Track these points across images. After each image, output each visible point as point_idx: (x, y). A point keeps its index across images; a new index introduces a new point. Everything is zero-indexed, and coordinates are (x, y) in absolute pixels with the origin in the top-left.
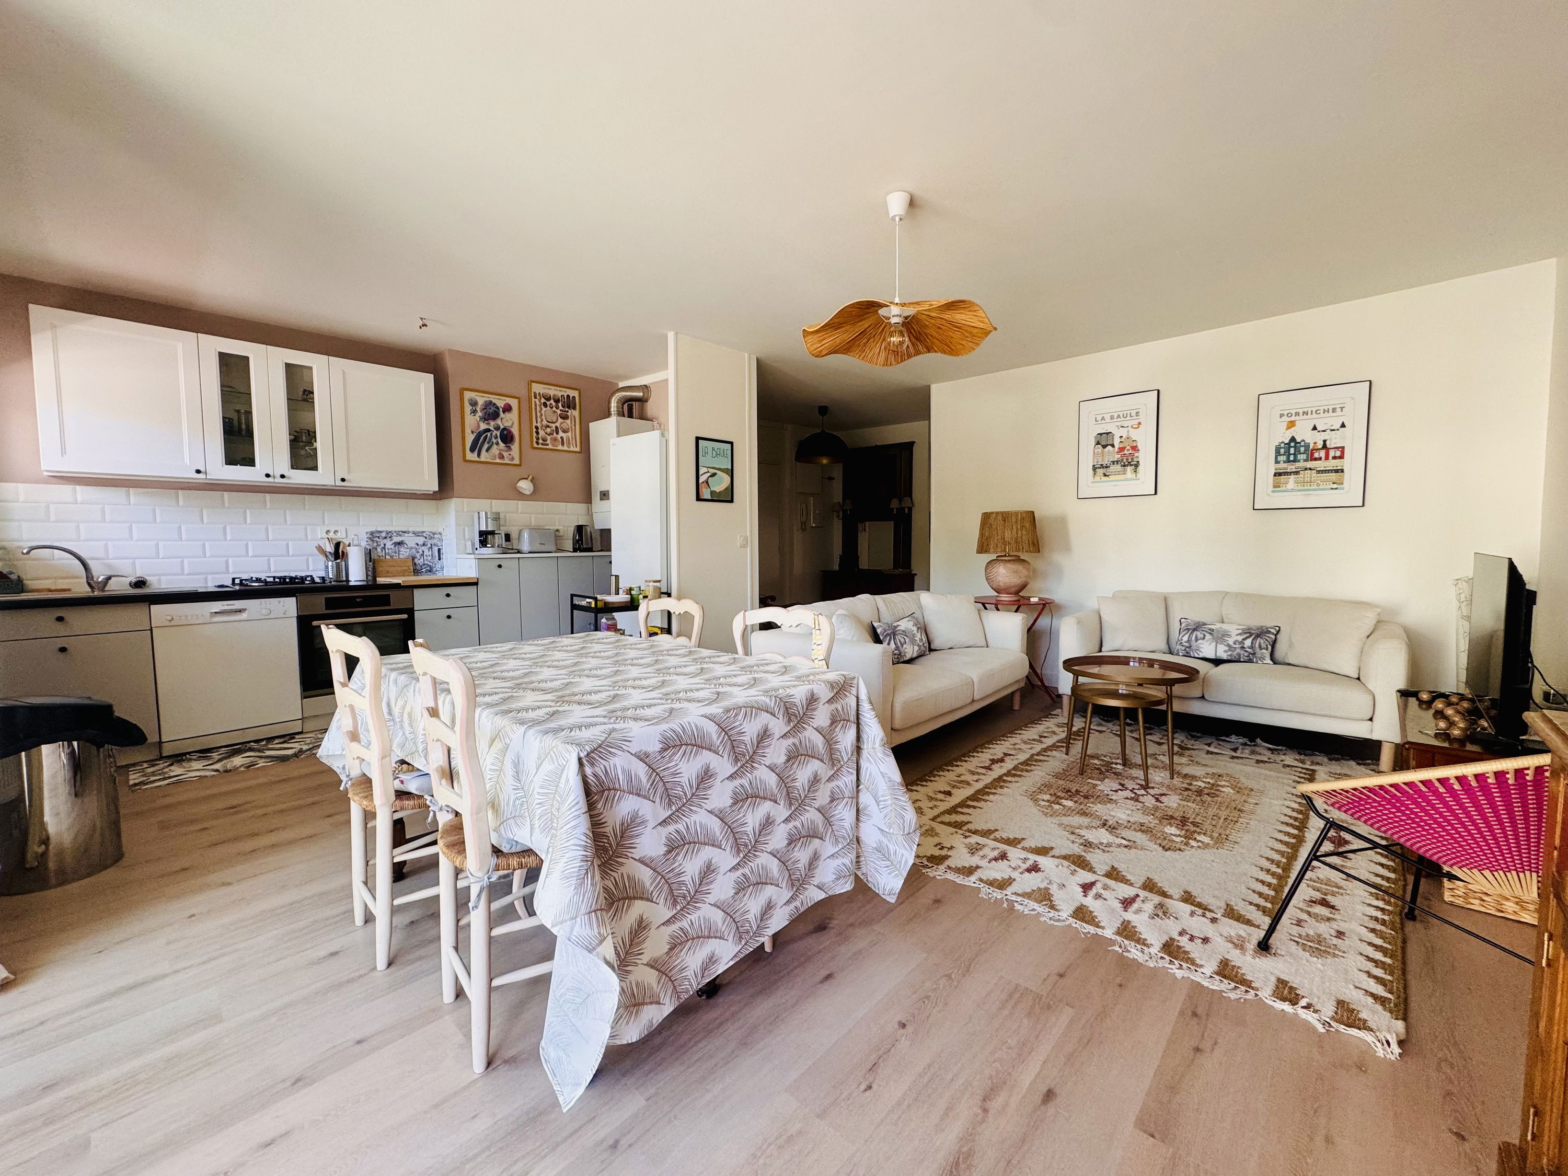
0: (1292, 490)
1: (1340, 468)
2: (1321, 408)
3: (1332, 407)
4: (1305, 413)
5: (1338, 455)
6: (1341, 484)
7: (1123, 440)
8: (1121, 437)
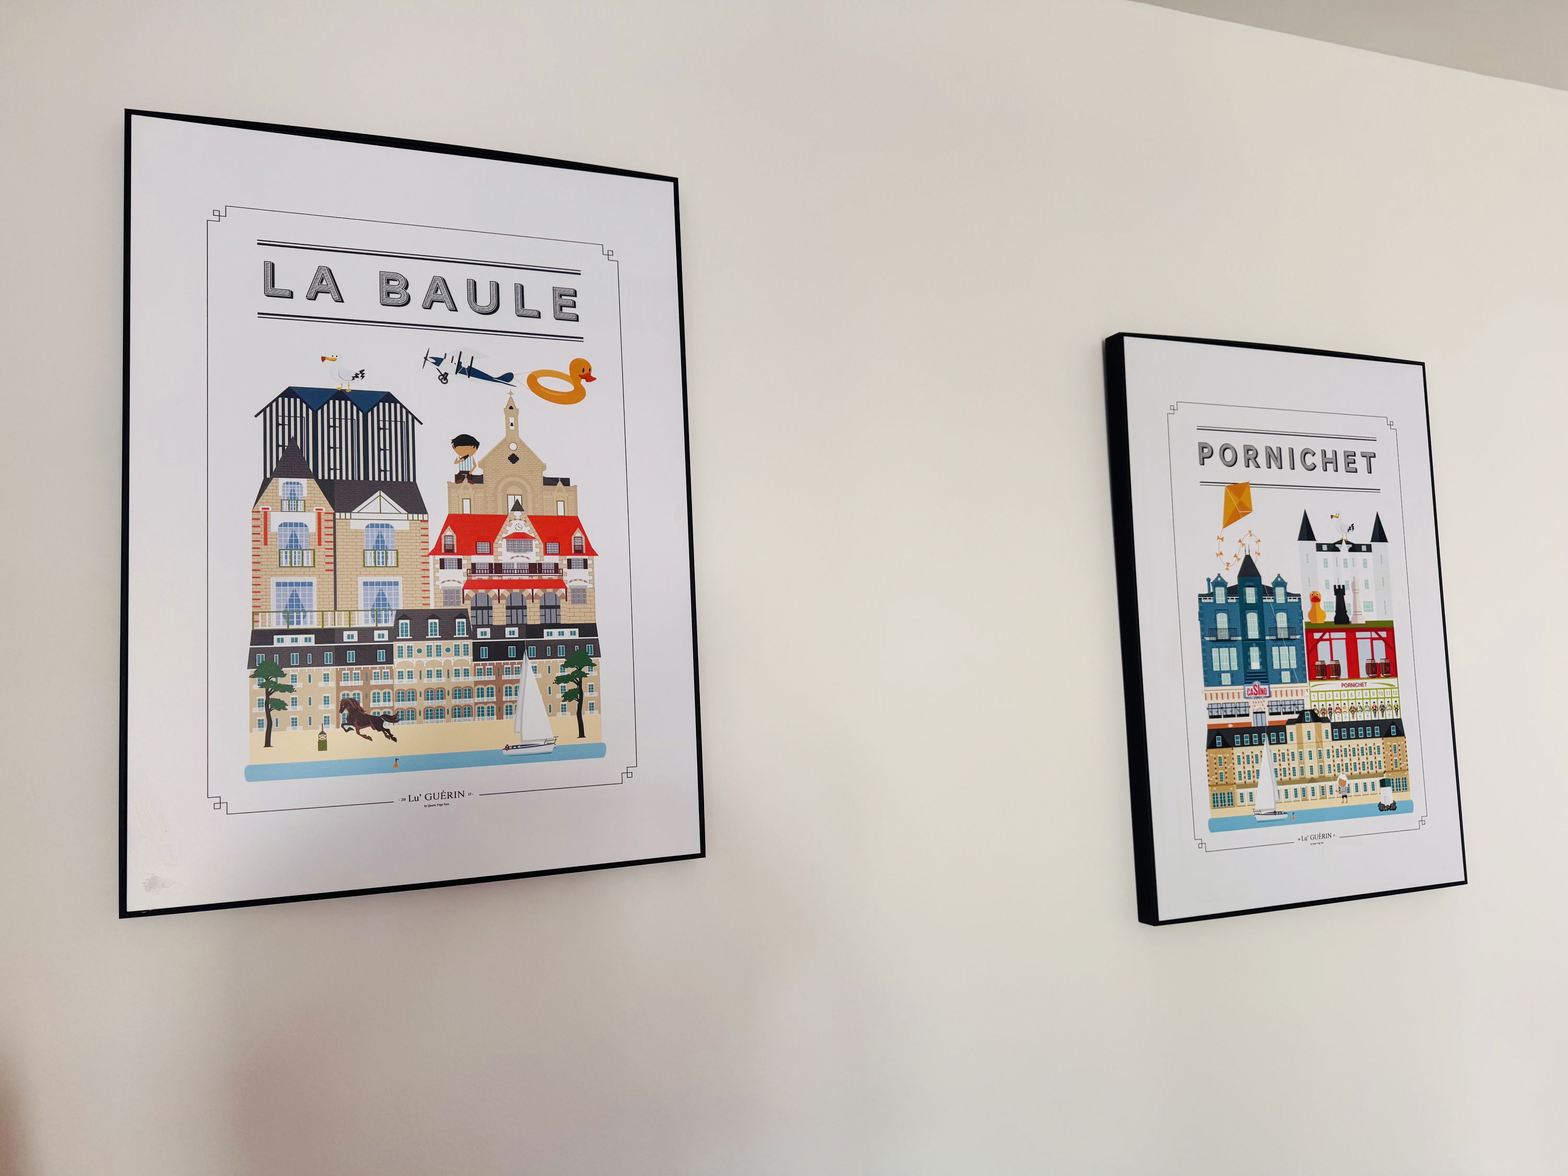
0: (1276, 817)
1: (1389, 715)
2: (1317, 445)
3: (1342, 447)
4: (1274, 457)
5: (1380, 656)
6: (1402, 785)
7: (476, 462)
8: (465, 441)
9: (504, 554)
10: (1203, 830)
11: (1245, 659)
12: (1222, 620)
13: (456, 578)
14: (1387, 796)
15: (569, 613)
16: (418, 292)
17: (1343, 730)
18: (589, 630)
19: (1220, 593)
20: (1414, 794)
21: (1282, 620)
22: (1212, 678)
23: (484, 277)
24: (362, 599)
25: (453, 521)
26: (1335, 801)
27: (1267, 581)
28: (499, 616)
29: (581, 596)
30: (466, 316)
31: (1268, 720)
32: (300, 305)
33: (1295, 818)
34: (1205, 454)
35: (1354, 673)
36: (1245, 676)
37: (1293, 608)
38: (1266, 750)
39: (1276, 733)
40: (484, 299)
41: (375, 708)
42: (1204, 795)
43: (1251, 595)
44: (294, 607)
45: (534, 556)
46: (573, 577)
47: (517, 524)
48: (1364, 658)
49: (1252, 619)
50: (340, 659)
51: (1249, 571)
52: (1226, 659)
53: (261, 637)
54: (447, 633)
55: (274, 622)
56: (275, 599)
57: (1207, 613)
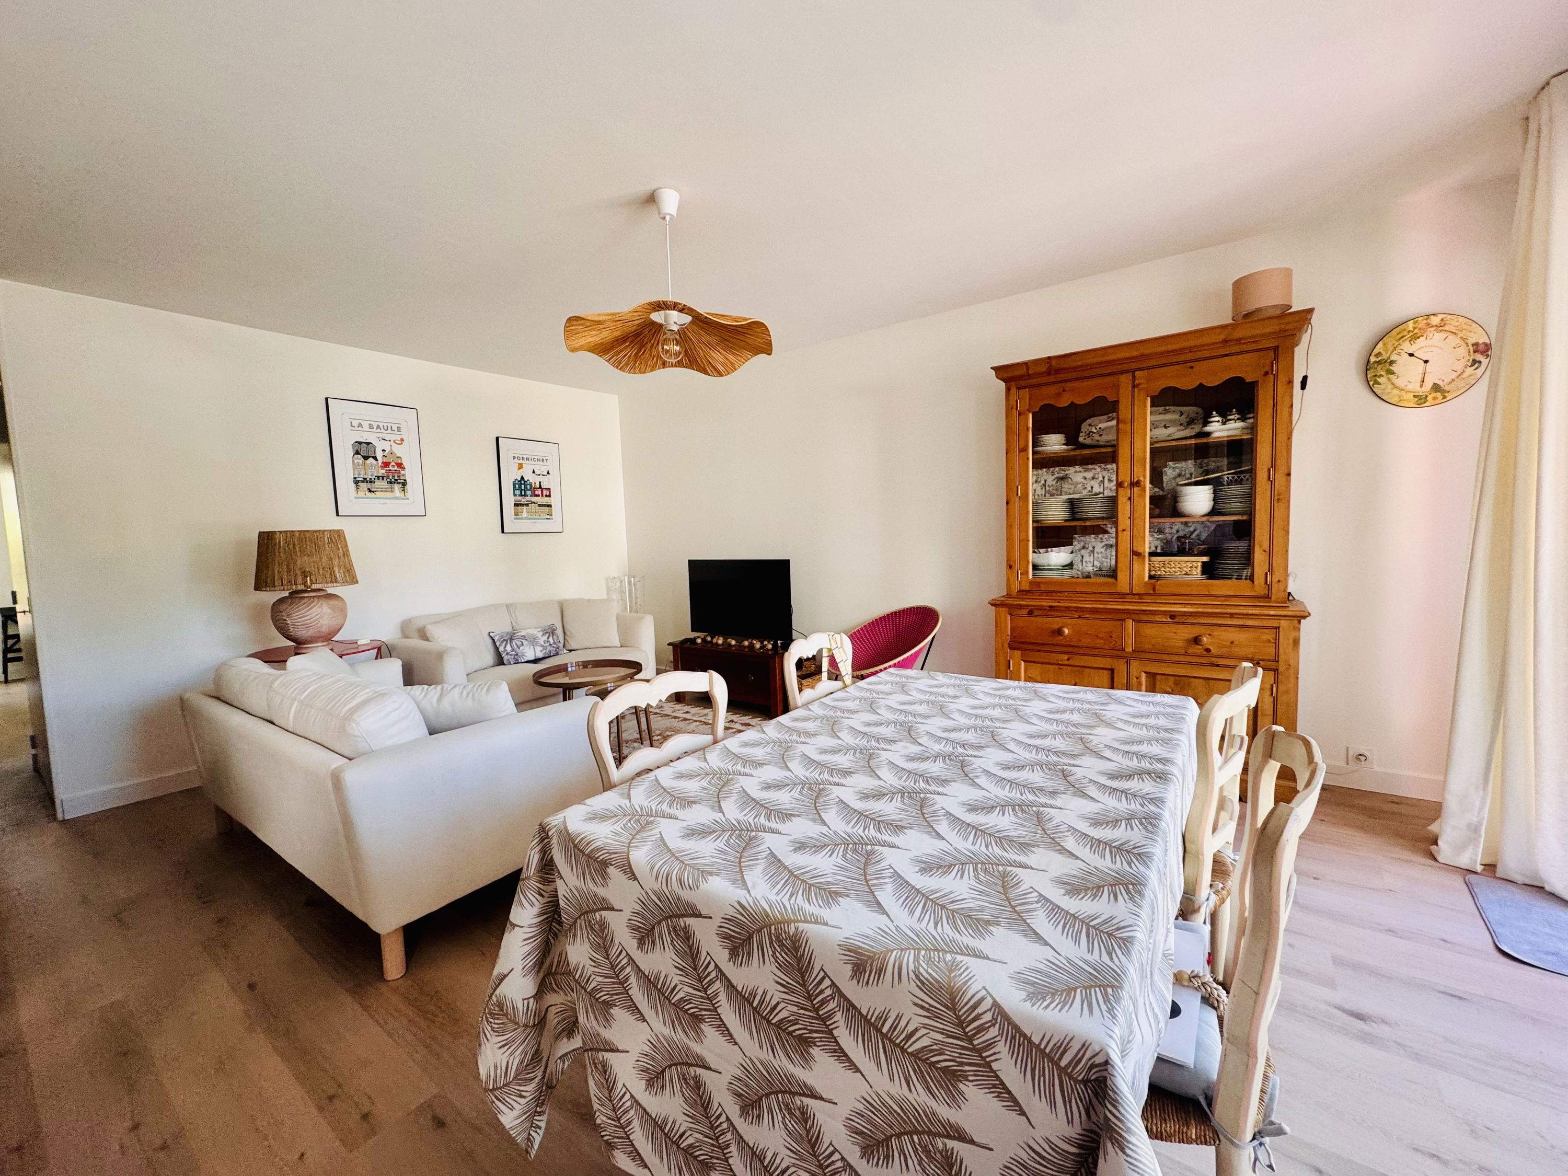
0: (526, 518)
1: (549, 504)
2: (536, 457)
3: (541, 458)
4: (528, 459)
5: (548, 494)
6: (551, 515)
7: (385, 454)
8: (384, 450)
9: (391, 468)
10: (514, 519)
11: (521, 493)
12: (517, 486)
13: (384, 471)
14: (548, 517)
15: (402, 478)
16: (375, 427)
17: (540, 505)
18: (405, 480)
19: (517, 481)
20: (553, 517)
21: (528, 486)
22: (515, 495)
23: (385, 425)
24: (370, 474)
25: (383, 463)
26: (538, 517)
27: (526, 480)
28: (391, 477)
29: (404, 475)
30: (383, 431)
31: (525, 503)
32: (356, 428)
33: (530, 519)
34: (514, 458)
35: (542, 496)
37: (531, 485)
38: (525, 507)
40: (386, 428)
41: (373, 490)
42: (514, 514)
43: (523, 482)
45: (396, 468)
46: (402, 472)
47: (393, 464)
48: (544, 494)
49: (523, 486)
50: (367, 482)
51: (522, 478)
52: (518, 492)
54: (383, 479)
55: (356, 476)
56: (357, 473)
57: (514, 484)
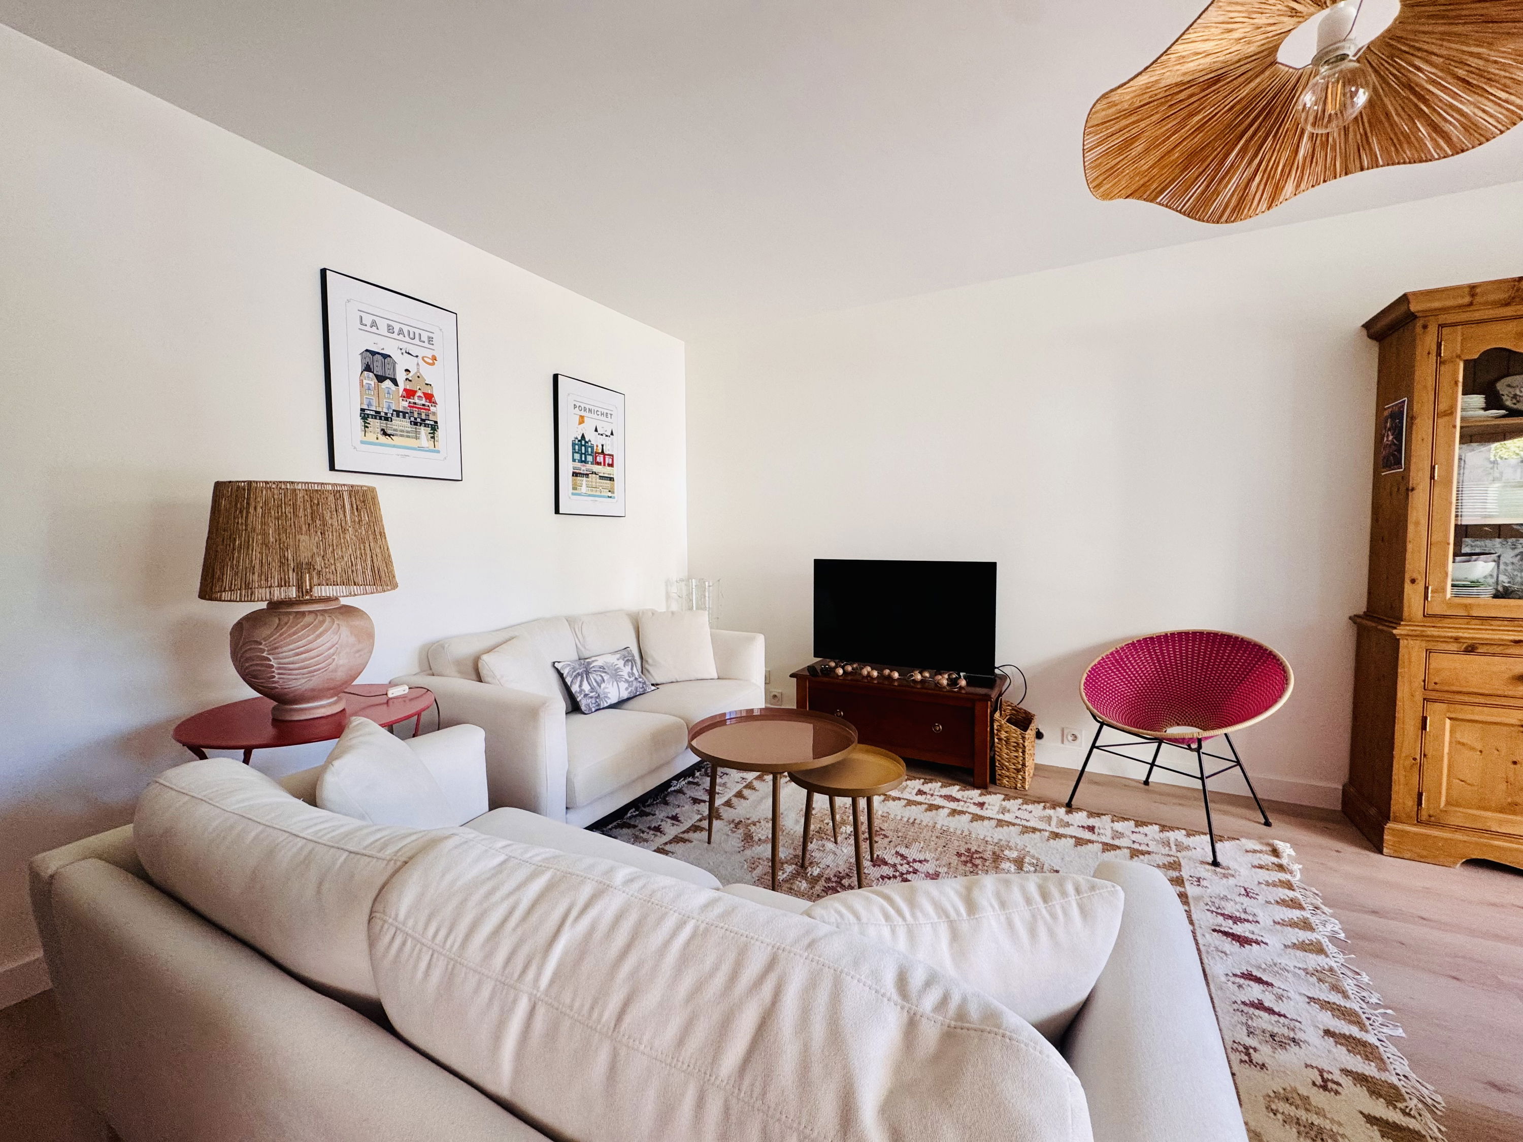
0: (585, 495)
1: (611, 476)
2: (600, 410)
3: (605, 411)
4: (590, 411)
5: (610, 463)
6: (613, 493)
7: (410, 376)
8: (407, 370)
9: (417, 401)
10: (570, 495)
11: (581, 457)
12: (577, 447)
13: (406, 404)
14: (610, 494)
15: (431, 417)
16: (396, 330)
17: (601, 478)
18: (436, 422)
19: (577, 442)
20: (615, 495)
21: (590, 449)
22: (574, 460)
23: (412, 330)
24: (385, 405)
25: (405, 390)
26: (598, 493)
27: (587, 440)
28: (416, 416)
29: (434, 414)
30: (407, 339)
31: (585, 472)
32: (368, 328)
33: (590, 495)
34: (575, 406)
35: (604, 465)
36: (581, 461)
37: (592, 448)
38: (585, 479)
39: (587, 475)
40: (412, 336)
41: (389, 432)
42: (571, 487)
43: (583, 442)
44: (369, 405)
45: (423, 402)
46: (432, 409)
47: (419, 393)
48: (607, 462)
49: (583, 448)
50: (380, 419)
51: (583, 437)
52: (577, 456)
53: (363, 410)
54: (404, 417)
55: (365, 407)
56: (365, 402)
57: (574, 445)
